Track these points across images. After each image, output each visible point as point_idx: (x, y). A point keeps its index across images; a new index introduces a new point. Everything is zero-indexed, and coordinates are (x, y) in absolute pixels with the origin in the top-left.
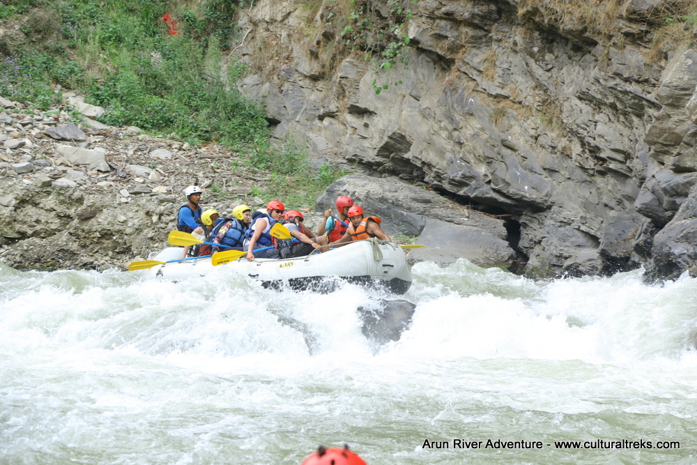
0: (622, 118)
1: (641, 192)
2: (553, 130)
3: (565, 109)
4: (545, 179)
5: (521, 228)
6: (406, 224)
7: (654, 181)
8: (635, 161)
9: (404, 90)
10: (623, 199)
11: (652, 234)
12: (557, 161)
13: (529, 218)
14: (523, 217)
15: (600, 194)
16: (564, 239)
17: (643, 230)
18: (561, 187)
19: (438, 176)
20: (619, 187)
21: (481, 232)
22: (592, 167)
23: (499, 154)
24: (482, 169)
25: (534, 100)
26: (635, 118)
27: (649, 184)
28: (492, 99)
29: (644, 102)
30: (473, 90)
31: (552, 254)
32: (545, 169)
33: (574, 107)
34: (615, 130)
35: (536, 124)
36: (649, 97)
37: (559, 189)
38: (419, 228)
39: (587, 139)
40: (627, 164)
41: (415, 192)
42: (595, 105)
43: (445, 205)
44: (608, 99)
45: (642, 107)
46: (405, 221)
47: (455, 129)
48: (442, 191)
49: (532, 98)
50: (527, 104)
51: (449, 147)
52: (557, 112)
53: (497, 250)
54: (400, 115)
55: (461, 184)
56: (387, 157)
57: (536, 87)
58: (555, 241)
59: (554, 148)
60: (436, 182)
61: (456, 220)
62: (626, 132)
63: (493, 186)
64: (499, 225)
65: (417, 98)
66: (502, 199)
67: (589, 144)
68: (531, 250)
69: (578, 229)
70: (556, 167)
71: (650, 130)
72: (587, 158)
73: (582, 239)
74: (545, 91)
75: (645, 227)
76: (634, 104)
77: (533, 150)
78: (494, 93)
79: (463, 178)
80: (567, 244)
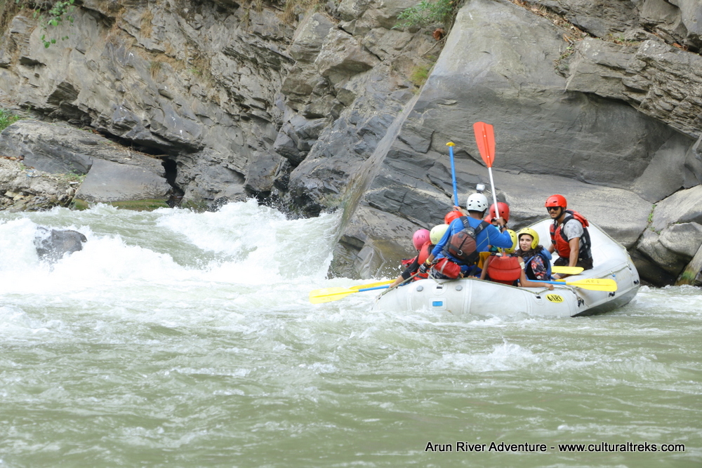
0: (262, 71)
1: (279, 135)
2: (203, 81)
3: (213, 63)
4: (198, 124)
5: (178, 167)
6: (75, 163)
7: (289, 125)
8: (274, 108)
9: (70, 44)
10: (264, 141)
11: (289, 171)
12: (207, 108)
13: (184, 158)
14: (179, 157)
15: (244, 137)
16: (214, 176)
17: (281, 168)
18: (211, 131)
19: (103, 121)
20: (261, 131)
21: (142, 170)
22: (238, 113)
23: (156, 102)
24: (142, 115)
25: (186, 55)
26: (272, 72)
27: (286, 128)
28: (149, 53)
29: (280, 58)
30: (133, 46)
31: (204, 189)
32: (197, 115)
33: (221, 61)
34: (256, 81)
35: (188, 76)
36: (284, 53)
37: (210, 132)
38: (87, 167)
39: (233, 89)
40: (267, 111)
41: (83, 135)
42: (239, 60)
43: (110, 147)
44: (249, 54)
45: (278, 62)
46: (74, 161)
47: (117, 80)
48: (107, 135)
49: (184, 53)
50: (180, 58)
51: (112, 96)
52: (206, 65)
53: (156, 186)
54: (67, 66)
55: (124, 128)
56: (57, 104)
57: (188, 43)
58: (207, 178)
59: (204, 97)
60: (101, 127)
61: (120, 160)
62: (266, 83)
63: (151, 129)
64: (158, 164)
65: (82, 52)
66: (160, 141)
67: (234, 93)
68: (186, 186)
69: (227, 167)
70: (206, 114)
71: (286, 81)
72: (233, 106)
73: (230, 176)
74: (196, 47)
75: (282, 165)
76: (272, 59)
77: (187, 98)
78: (151, 48)
79: (125, 123)
80: (217, 180)
